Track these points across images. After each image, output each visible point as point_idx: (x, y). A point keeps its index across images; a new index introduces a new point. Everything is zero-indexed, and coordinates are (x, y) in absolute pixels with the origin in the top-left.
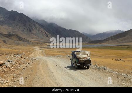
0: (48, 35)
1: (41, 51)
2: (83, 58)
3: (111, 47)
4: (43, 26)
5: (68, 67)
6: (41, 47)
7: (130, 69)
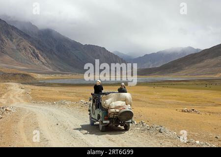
0: (39, 55)
1: (23, 90)
2: (116, 108)
3: (173, 83)
4: (27, 36)
5: (84, 127)
6: (24, 82)
7: (212, 131)
